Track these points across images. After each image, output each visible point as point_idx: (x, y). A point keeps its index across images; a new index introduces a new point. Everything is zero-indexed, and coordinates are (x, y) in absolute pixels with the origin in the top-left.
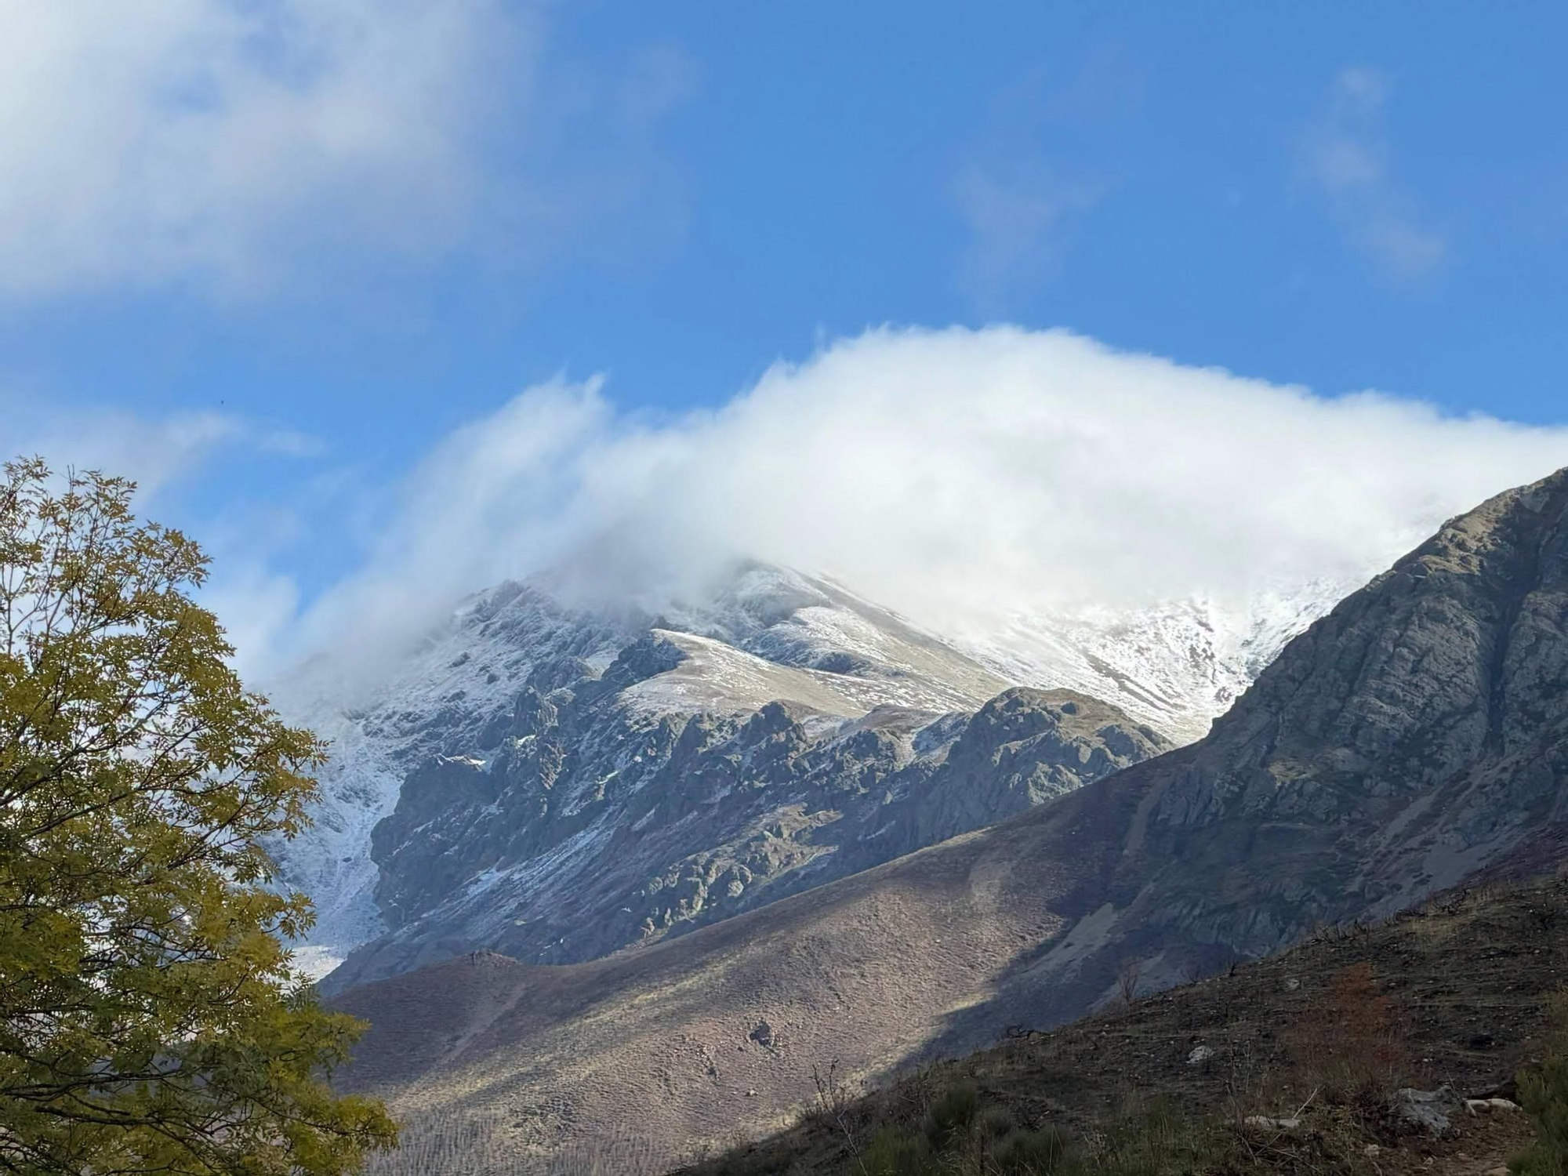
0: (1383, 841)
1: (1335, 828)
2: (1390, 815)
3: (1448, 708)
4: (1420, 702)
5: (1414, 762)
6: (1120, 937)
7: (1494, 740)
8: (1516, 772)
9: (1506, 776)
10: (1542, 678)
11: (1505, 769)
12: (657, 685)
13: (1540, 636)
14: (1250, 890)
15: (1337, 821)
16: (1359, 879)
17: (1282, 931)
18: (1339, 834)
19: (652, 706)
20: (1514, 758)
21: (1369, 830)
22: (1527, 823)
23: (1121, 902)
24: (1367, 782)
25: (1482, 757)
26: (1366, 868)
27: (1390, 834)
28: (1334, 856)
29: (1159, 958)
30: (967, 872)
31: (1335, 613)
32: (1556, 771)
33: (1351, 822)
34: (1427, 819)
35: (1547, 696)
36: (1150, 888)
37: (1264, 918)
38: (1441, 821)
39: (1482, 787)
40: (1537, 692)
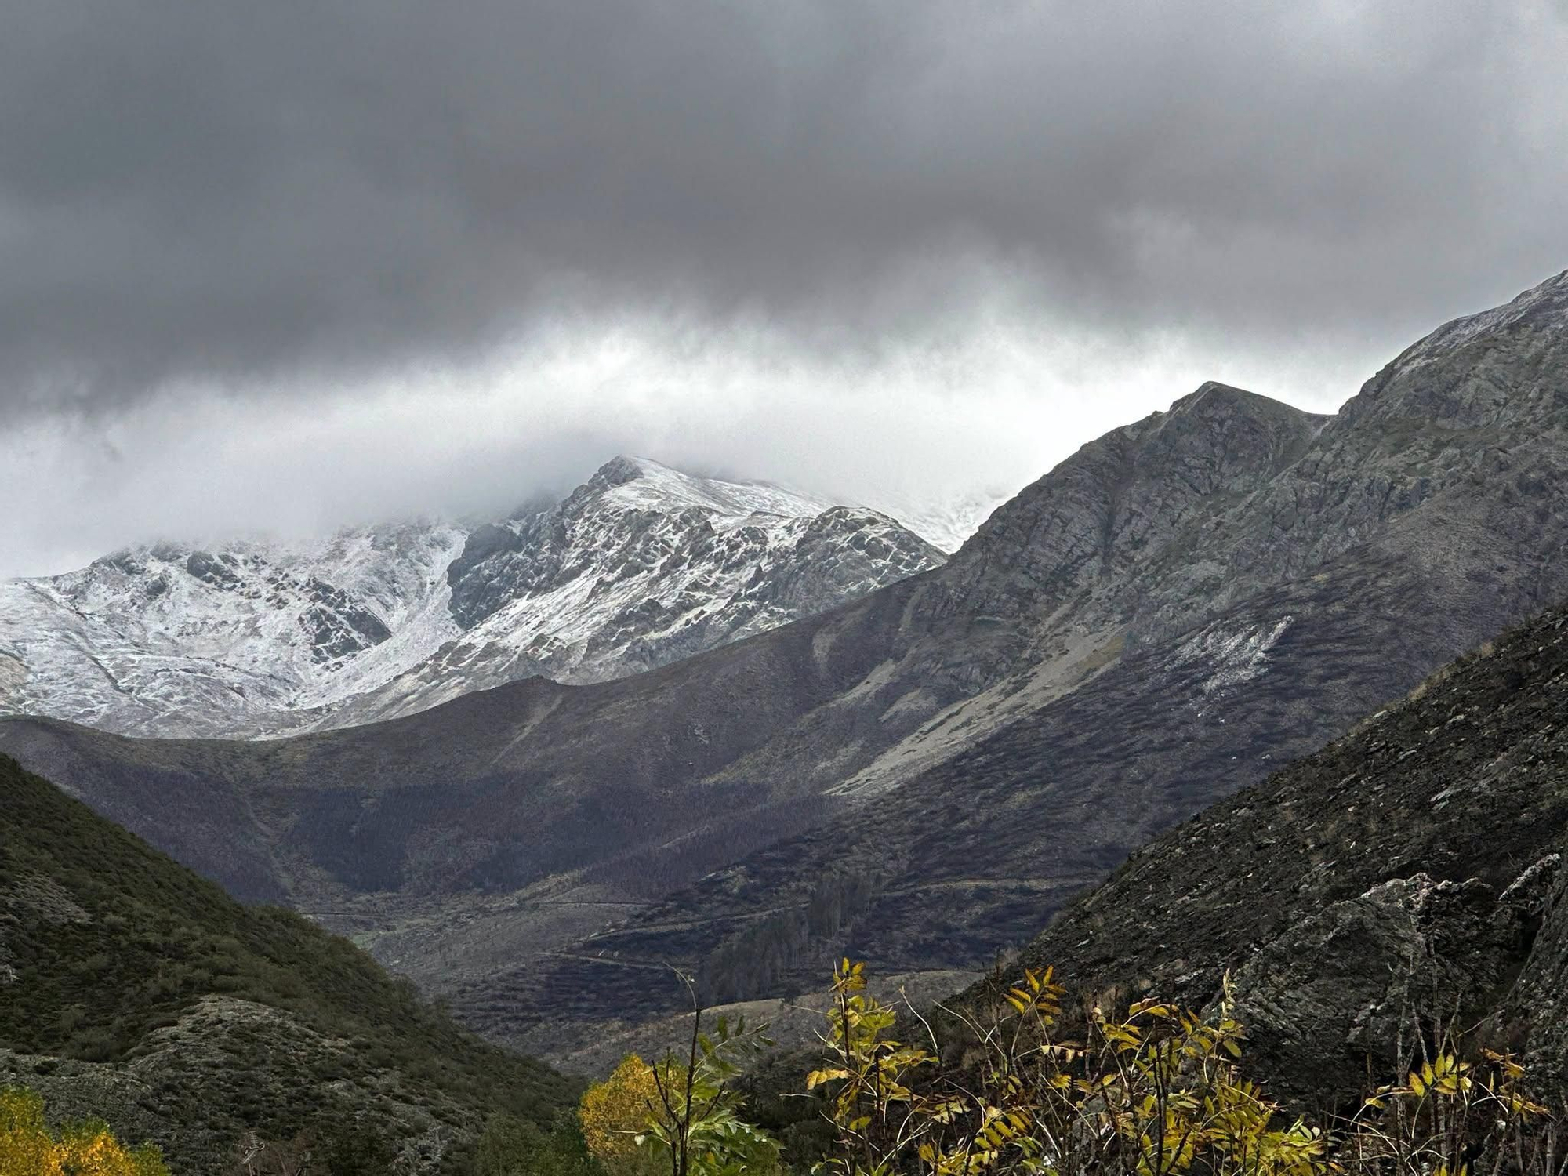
0: (1043, 629)
1: (1017, 621)
2: (1048, 615)
3: (1081, 554)
4: (1065, 550)
5: (1061, 584)
6: (896, 679)
7: (1105, 572)
8: (1117, 591)
9: (1112, 594)
10: (1133, 538)
11: (1111, 590)
12: (624, 491)
13: (1133, 513)
14: (969, 655)
15: (1018, 616)
16: (1029, 651)
17: (986, 679)
18: (1020, 623)
19: (620, 503)
20: (1116, 584)
21: (1036, 622)
22: (1121, 622)
23: (897, 659)
24: (1035, 595)
25: (1099, 582)
26: (1033, 644)
27: (1047, 625)
28: (1016, 637)
29: (918, 691)
30: (811, 639)
31: (1020, 495)
32: (1139, 592)
33: (1026, 618)
34: (1067, 617)
35: (1136, 548)
36: (913, 651)
37: (976, 671)
38: (1076, 617)
39: (1098, 599)
40: (1130, 546)
